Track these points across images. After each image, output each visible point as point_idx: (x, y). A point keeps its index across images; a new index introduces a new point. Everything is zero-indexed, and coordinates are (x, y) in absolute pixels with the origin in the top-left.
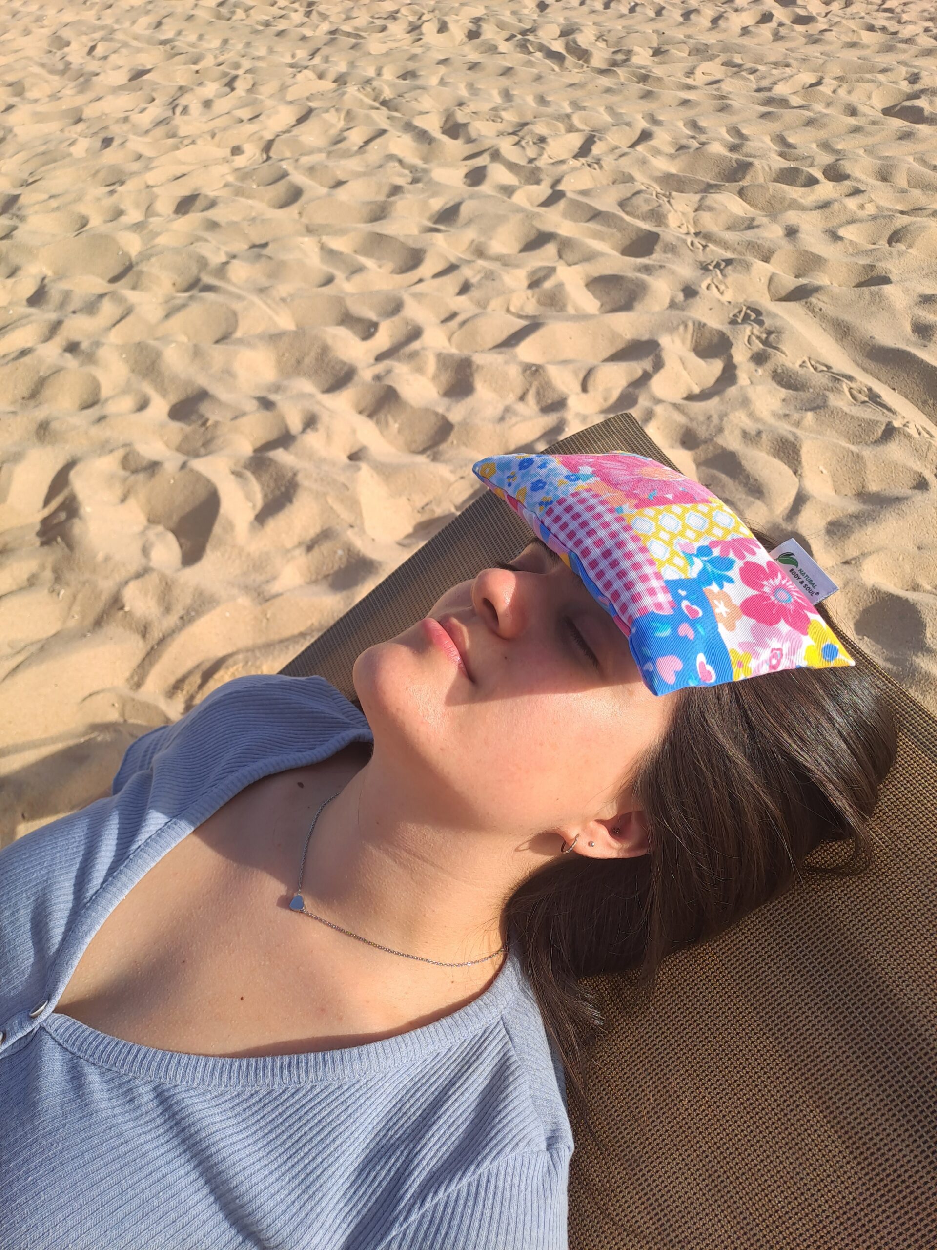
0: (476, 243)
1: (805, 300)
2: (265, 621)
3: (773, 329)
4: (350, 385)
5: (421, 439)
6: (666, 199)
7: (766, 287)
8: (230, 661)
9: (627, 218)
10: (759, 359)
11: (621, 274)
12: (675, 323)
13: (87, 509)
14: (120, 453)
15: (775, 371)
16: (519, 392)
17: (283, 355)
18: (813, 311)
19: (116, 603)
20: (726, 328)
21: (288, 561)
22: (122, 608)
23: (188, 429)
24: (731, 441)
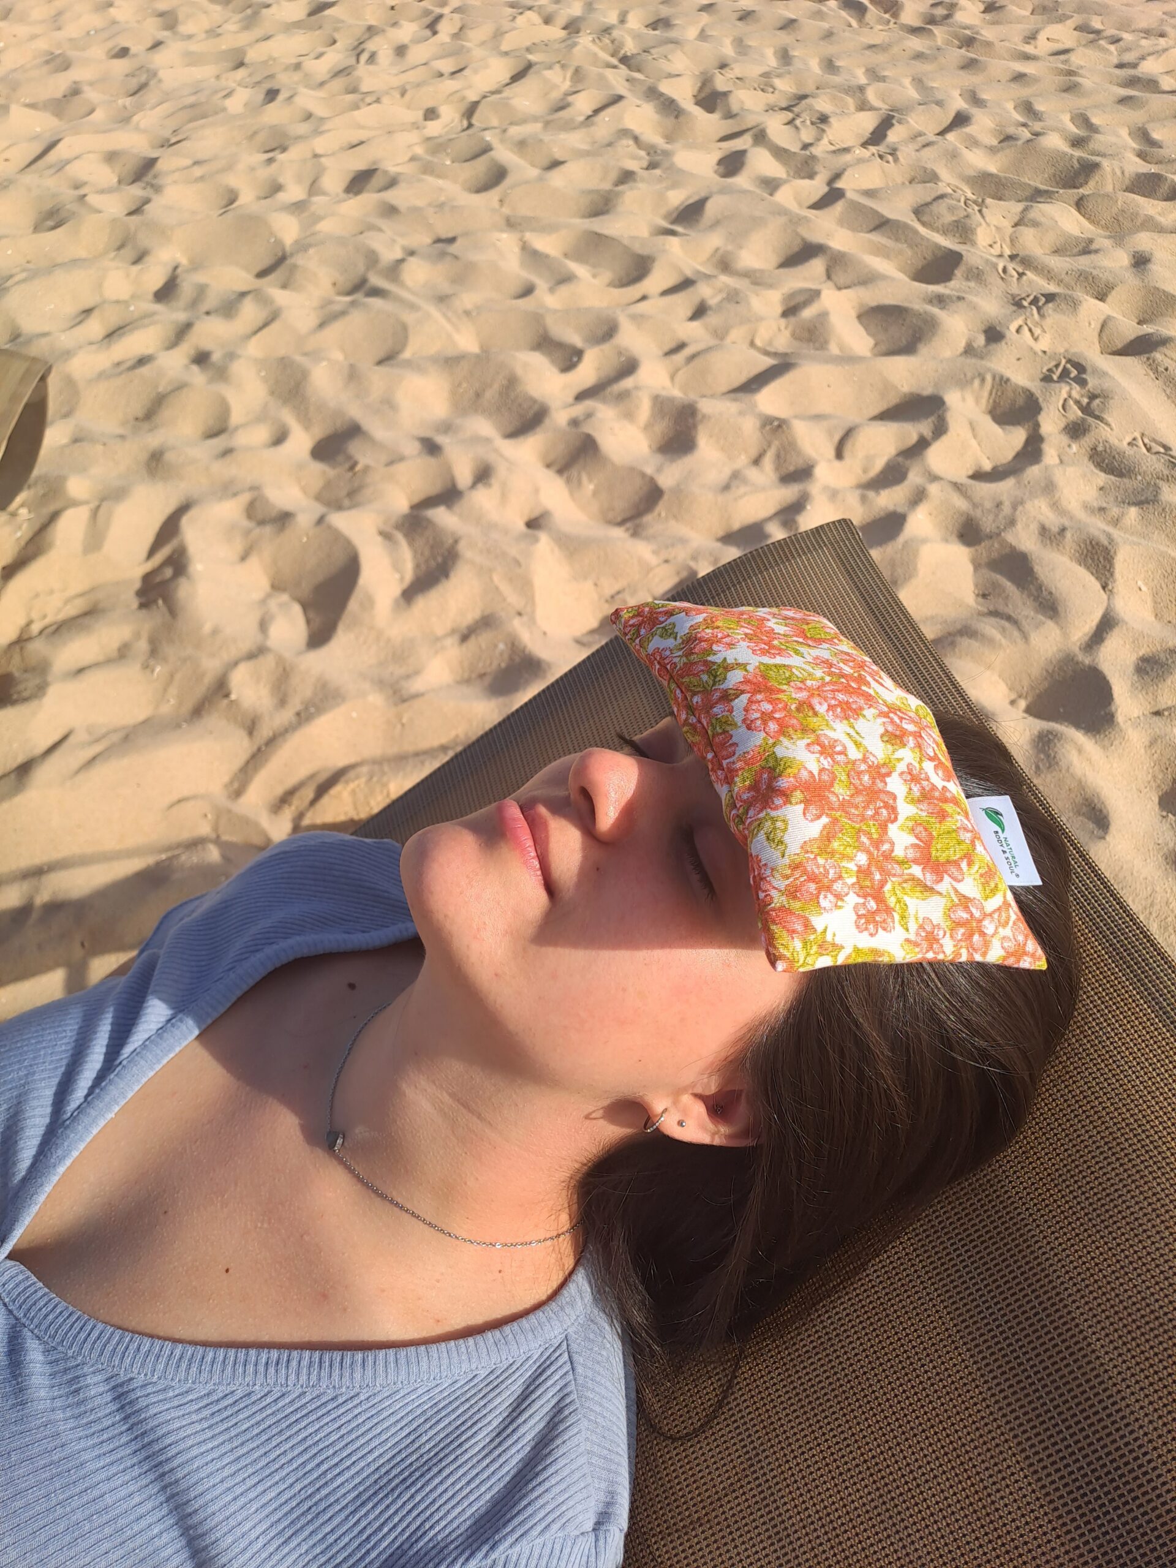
0: (720, 252)
1: (1147, 355)
2: (399, 726)
3: (1098, 392)
4: (538, 430)
5: (621, 506)
6: (976, 208)
7: (1096, 334)
8: (352, 774)
9: (923, 230)
10: (1075, 430)
11: (906, 304)
12: (969, 375)
13: (198, 566)
14: (245, 498)
15: (1094, 449)
16: (754, 452)
17: (459, 385)
18: (1156, 371)
19: (221, 688)
20: (1035, 387)
21: (436, 652)
22: (227, 695)
23: (331, 472)
24: (1024, 539)
